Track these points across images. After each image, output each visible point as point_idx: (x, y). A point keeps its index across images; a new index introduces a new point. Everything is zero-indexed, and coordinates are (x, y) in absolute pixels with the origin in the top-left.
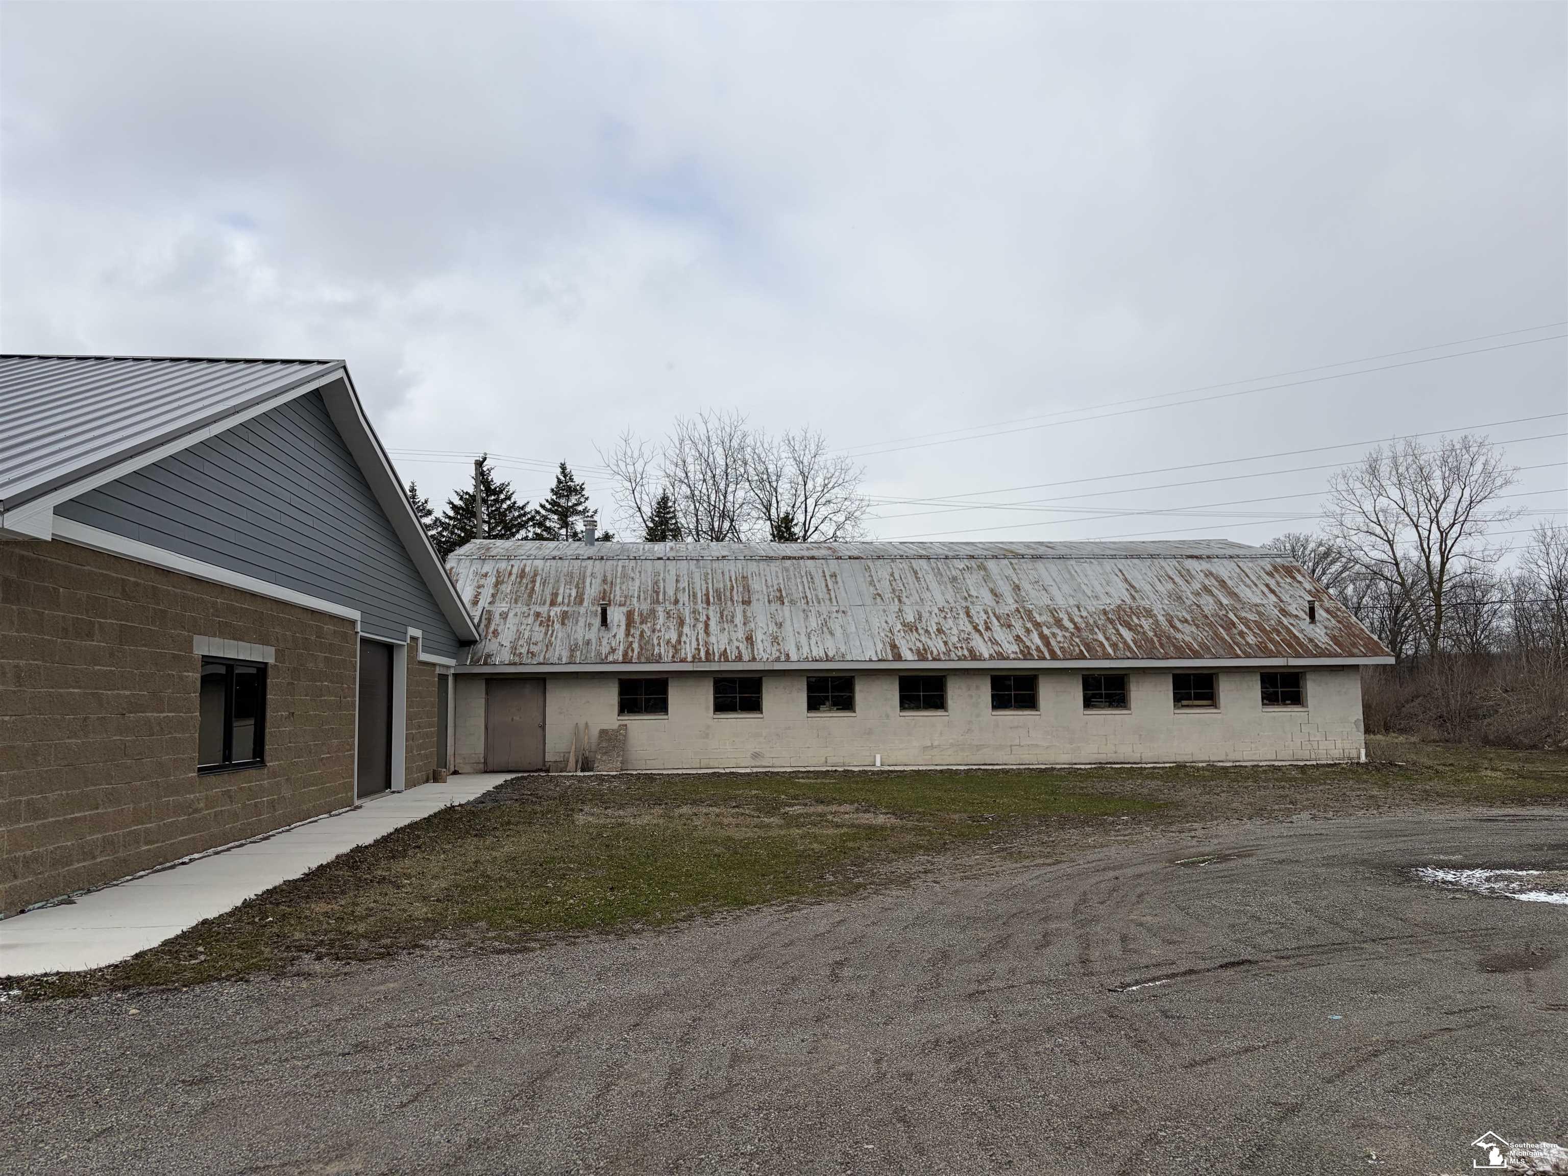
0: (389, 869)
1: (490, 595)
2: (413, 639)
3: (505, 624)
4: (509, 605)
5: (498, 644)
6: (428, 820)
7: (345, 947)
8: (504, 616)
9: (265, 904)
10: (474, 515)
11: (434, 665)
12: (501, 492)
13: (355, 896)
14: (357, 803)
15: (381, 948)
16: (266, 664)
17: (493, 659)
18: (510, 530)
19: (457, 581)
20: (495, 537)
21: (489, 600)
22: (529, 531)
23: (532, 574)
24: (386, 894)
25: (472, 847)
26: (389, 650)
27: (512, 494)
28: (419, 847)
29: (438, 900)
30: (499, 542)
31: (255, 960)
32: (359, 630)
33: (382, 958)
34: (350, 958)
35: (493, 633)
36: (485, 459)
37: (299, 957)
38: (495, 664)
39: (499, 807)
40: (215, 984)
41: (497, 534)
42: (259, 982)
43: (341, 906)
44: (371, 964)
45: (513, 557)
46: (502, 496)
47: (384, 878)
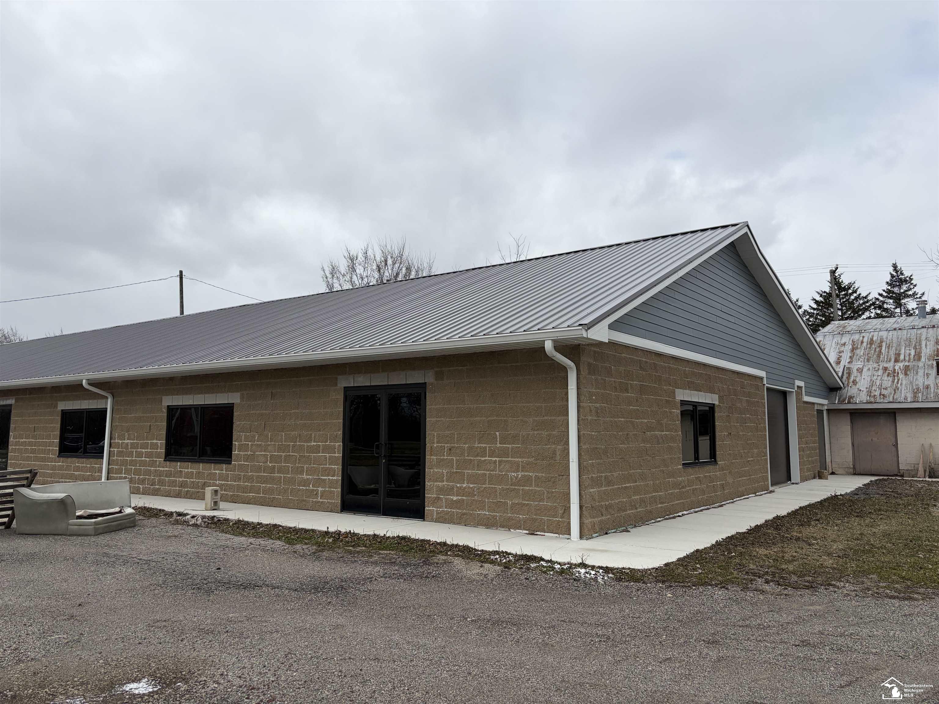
0: (800, 532)
1: (848, 357)
2: (799, 387)
3: (861, 376)
4: (863, 363)
5: (857, 389)
6: (821, 503)
7: (782, 578)
8: (860, 371)
9: (729, 545)
10: (831, 306)
11: (813, 404)
12: (849, 288)
13: (783, 547)
14: (771, 489)
15: (806, 582)
16: (714, 404)
17: (855, 399)
18: (857, 313)
19: (824, 349)
20: (847, 319)
21: (848, 360)
22: (872, 312)
23: (879, 341)
24: (802, 548)
25: (856, 523)
26: (784, 394)
27: (857, 289)
28: (818, 520)
29: (839, 557)
30: (852, 322)
31: (729, 577)
32: (765, 383)
33: (808, 589)
34: (787, 585)
35: (853, 382)
36: (837, 268)
37: (755, 580)
38: (856, 403)
39: (870, 499)
40: (710, 587)
41: (848, 317)
42: (734, 591)
43: (775, 552)
44: (801, 592)
45: (863, 331)
46: (850, 291)
47: (799, 538)
